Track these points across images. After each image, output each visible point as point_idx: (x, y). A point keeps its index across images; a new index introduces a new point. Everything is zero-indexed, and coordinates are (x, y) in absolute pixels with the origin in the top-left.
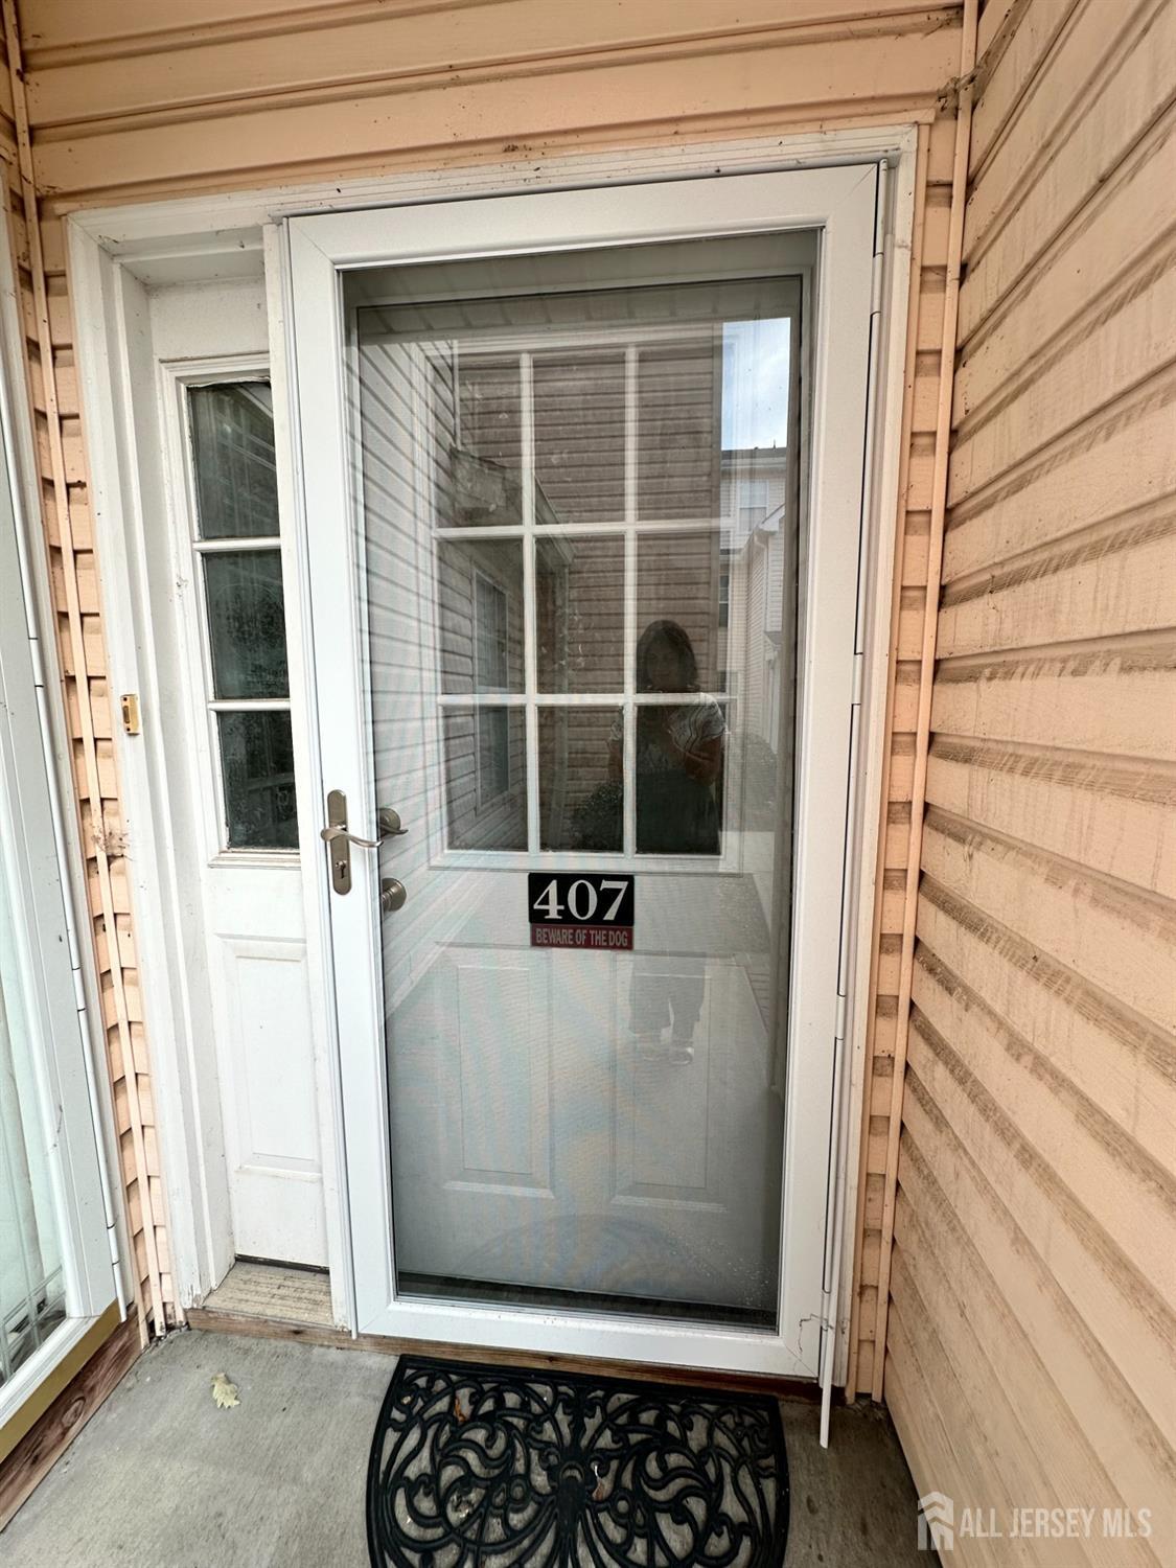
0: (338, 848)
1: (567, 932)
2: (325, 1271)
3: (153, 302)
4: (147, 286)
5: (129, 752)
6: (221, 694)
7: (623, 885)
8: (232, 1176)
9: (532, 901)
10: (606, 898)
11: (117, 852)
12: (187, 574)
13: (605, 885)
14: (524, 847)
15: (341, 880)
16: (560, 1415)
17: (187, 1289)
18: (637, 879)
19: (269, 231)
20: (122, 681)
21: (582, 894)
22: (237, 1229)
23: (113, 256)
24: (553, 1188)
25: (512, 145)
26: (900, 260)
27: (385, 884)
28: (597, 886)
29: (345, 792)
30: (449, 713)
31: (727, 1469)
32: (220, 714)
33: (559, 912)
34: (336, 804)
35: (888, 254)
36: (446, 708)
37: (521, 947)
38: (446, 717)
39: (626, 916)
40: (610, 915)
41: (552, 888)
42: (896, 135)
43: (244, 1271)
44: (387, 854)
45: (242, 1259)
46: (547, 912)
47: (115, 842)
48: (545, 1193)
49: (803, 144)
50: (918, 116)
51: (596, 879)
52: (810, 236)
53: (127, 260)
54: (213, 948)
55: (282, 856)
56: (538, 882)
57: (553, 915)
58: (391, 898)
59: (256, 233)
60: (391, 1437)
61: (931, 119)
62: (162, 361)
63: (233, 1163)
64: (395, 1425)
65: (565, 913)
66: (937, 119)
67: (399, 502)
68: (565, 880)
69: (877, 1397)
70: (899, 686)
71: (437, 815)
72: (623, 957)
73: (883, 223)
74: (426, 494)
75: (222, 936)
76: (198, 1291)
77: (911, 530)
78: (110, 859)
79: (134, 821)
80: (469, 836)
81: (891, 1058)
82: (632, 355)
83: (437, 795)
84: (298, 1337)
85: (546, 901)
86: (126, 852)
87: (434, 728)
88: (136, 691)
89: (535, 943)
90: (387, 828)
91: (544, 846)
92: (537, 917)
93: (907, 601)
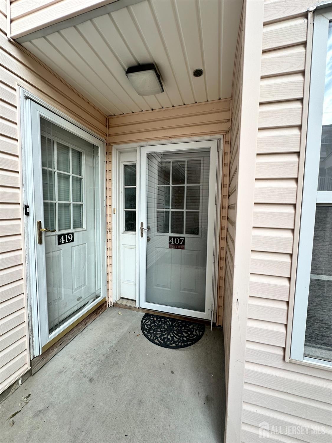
0: (142, 230)
1: (174, 246)
2: (135, 301)
3: (121, 155)
4: (120, 152)
5: (114, 216)
6: (126, 208)
7: (183, 239)
8: (121, 283)
9: (169, 241)
10: (181, 241)
11: (110, 230)
12: (123, 191)
13: (180, 239)
14: (168, 233)
15: (142, 235)
16: (170, 322)
17: (114, 299)
18: (185, 238)
19: (138, 148)
20: (114, 206)
21: (177, 240)
22: (121, 293)
23: (117, 150)
24: (171, 289)
25: (170, 137)
26: (221, 152)
27: (148, 237)
28: (179, 239)
29: (143, 223)
30: (158, 212)
31: (195, 330)
32: (125, 211)
33: (173, 243)
34: (142, 224)
35: (219, 152)
36: (158, 211)
37: (167, 248)
38: (158, 213)
39: (184, 244)
40: (181, 244)
41: (172, 239)
42: (220, 136)
43: (122, 299)
44: (148, 233)
45: (122, 298)
46: (171, 243)
47: (110, 229)
48: (170, 289)
49: (208, 137)
50: (223, 134)
51: (179, 238)
52: (210, 148)
53: (119, 150)
54: (122, 246)
55: (133, 232)
56: (170, 238)
57: (172, 243)
58: (148, 240)
59: (137, 147)
60: (144, 321)
61: (225, 134)
62: (122, 162)
63: (122, 281)
64: (145, 319)
65: (174, 243)
66: (226, 134)
67: (152, 172)
68: (174, 238)
69: (222, 326)
70: (223, 210)
71: (156, 228)
72: (183, 251)
73: (219, 147)
74: (157, 169)
75: (123, 245)
76: (116, 300)
77: (224, 187)
78: (109, 231)
79: (114, 226)
80: (160, 231)
81: (223, 267)
82: (186, 161)
83: (156, 224)
84: (130, 309)
85: (171, 241)
86: (112, 230)
87: (156, 214)
88: (115, 208)
89: (169, 248)
90: (148, 228)
91: (171, 233)
92: (170, 243)
93: (224, 197)
